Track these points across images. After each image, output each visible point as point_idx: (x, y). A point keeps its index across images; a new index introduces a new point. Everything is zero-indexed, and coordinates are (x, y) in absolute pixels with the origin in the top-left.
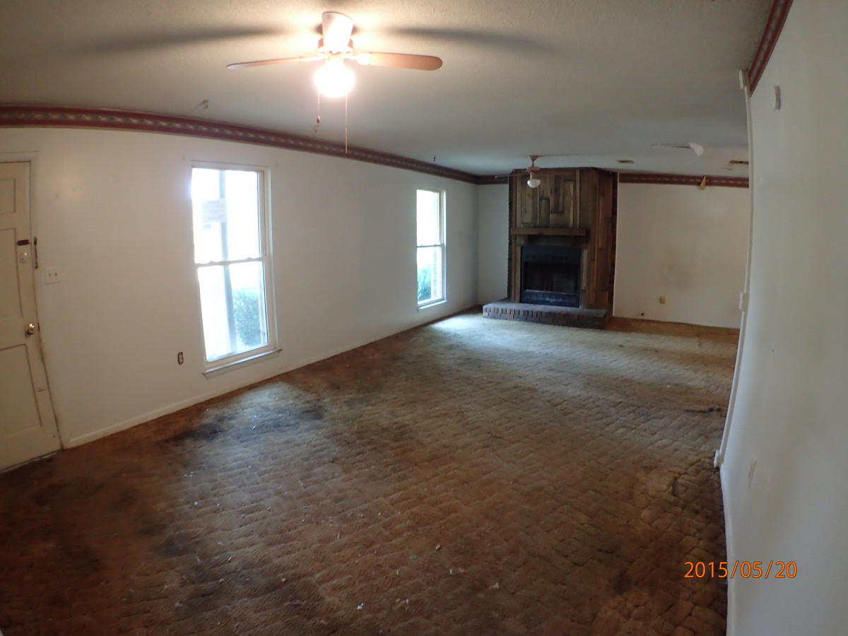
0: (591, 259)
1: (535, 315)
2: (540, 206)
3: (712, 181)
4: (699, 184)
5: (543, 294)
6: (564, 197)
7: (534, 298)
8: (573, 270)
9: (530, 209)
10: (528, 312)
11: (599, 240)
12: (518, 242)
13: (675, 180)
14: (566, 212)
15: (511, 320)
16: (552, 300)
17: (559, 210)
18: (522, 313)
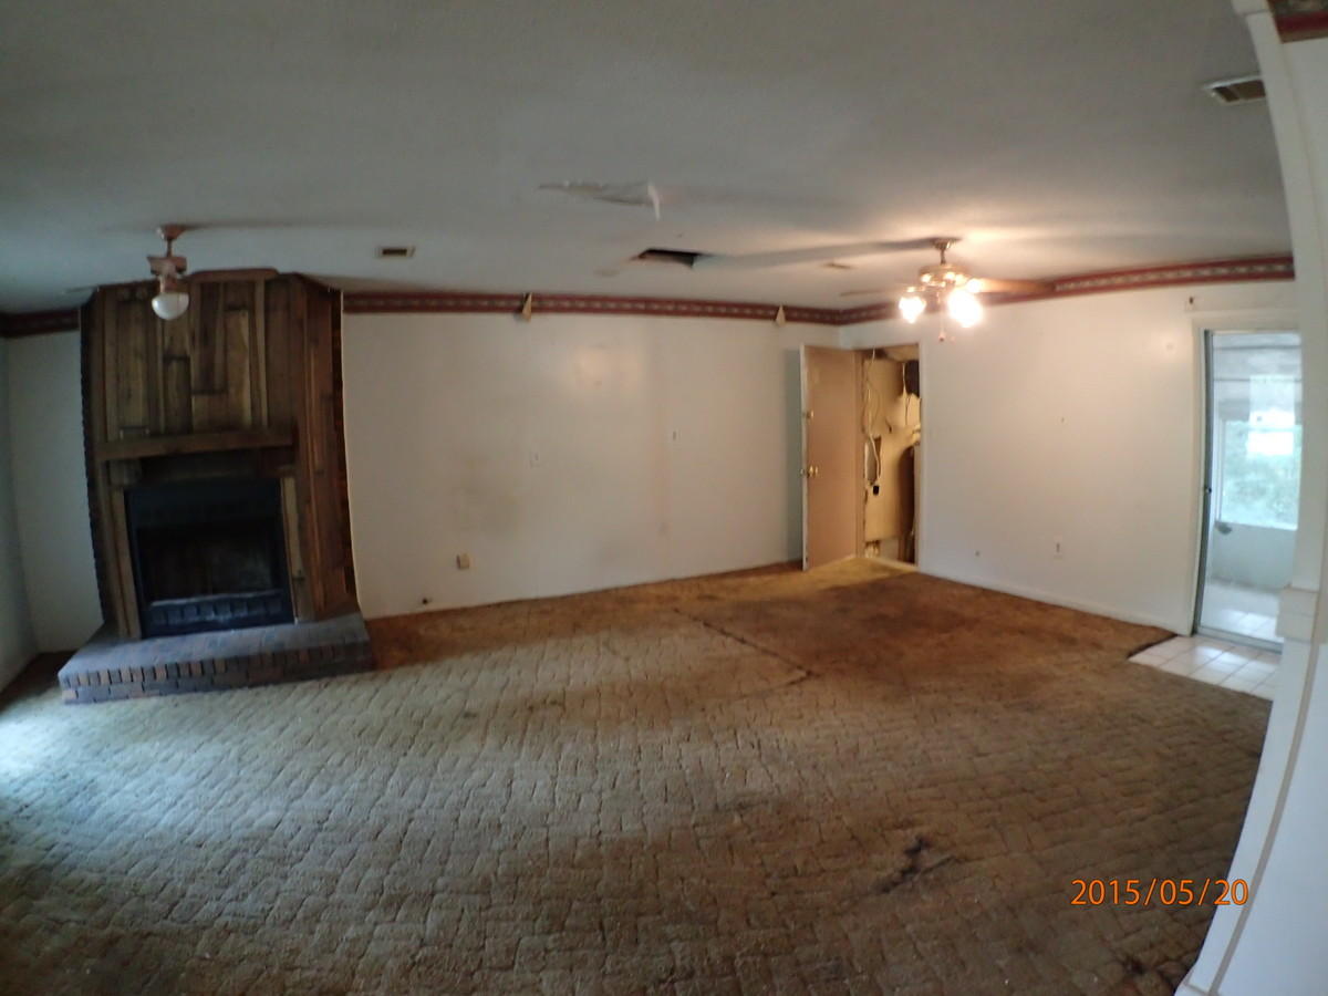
0: (303, 499)
1: (197, 670)
2: (165, 378)
3: (548, 304)
4: (519, 310)
5: (198, 606)
6: (226, 351)
7: (175, 620)
8: (265, 532)
9: (139, 388)
10: (177, 666)
11: (314, 453)
12: (115, 479)
13: (468, 303)
14: (232, 390)
15: (137, 697)
16: (223, 618)
17: (214, 384)
18: (161, 674)
